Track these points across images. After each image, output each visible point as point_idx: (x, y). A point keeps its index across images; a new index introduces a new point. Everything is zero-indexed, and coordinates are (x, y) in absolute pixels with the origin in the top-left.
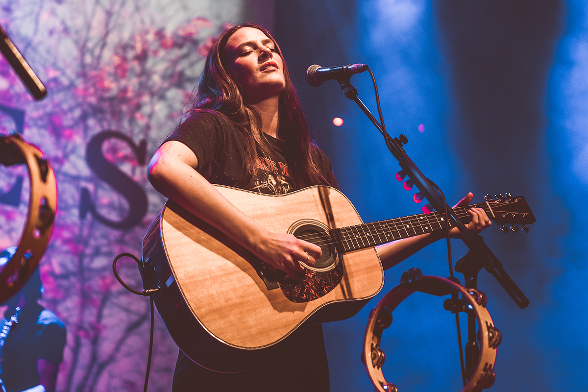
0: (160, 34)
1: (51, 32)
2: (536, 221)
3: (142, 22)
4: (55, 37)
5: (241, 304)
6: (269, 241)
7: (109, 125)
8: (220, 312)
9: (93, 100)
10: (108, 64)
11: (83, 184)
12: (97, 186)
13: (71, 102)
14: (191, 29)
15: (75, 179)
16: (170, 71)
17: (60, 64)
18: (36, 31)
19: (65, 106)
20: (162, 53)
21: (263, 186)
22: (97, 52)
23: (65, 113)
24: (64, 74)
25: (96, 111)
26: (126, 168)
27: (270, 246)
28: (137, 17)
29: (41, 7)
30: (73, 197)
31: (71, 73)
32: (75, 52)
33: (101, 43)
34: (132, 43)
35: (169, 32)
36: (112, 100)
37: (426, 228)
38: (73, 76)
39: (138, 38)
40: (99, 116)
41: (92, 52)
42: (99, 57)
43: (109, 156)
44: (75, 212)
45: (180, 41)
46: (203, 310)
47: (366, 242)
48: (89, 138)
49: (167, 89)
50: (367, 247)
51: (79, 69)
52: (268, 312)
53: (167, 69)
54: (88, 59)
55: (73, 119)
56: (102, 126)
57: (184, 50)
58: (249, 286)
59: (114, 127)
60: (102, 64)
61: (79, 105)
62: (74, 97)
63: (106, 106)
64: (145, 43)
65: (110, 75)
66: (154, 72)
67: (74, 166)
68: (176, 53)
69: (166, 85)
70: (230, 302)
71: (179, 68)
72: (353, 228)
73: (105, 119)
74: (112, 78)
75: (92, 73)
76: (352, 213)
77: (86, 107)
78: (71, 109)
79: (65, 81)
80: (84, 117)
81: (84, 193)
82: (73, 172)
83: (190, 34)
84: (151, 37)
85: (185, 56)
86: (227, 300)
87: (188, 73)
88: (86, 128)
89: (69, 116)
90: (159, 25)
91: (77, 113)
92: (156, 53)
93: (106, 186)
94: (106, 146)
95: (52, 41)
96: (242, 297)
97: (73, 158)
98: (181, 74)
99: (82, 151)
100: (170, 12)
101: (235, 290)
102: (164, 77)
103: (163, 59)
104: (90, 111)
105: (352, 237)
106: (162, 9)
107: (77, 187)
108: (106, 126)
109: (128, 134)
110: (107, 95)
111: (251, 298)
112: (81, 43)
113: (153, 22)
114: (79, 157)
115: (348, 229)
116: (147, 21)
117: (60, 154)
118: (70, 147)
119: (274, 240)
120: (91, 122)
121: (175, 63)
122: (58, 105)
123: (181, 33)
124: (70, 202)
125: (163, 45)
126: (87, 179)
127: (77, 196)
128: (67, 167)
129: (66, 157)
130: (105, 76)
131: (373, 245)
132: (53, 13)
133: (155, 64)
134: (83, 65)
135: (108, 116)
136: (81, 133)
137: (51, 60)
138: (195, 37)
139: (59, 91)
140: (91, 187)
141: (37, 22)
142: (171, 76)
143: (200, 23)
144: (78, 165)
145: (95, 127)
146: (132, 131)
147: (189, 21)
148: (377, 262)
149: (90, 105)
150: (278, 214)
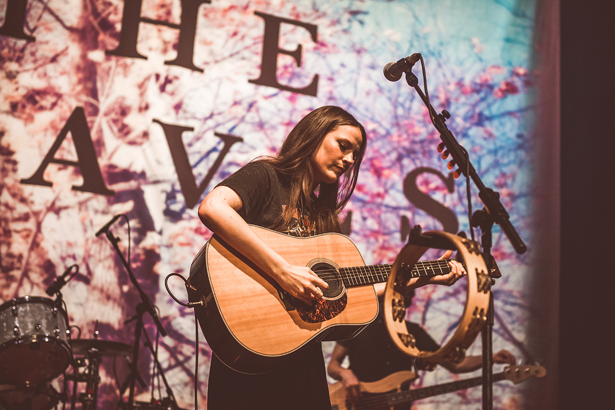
0: (460, 84)
1: (368, 94)
2: (501, 276)
3: (444, 76)
4: (371, 97)
5: (265, 320)
6: (289, 273)
7: (421, 162)
8: (247, 325)
9: (406, 144)
10: (418, 113)
11: (403, 213)
12: (414, 214)
13: (388, 148)
14: (487, 76)
15: (396, 209)
16: (470, 114)
17: (378, 118)
18: (355, 94)
19: (383, 152)
20: (463, 99)
21: (292, 231)
22: (407, 104)
23: (383, 156)
24: (381, 125)
25: (410, 152)
26: (438, 197)
27: (289, 277)
28: (440, 72)
29: (359, 74)
30: (394, 224)
31: (386, 124)
32: (389, 107)
33: (410, 97)
34: (436, 94)
35: (467, 82)
36: (422, 142)
37: (415, 274)
38: (388, 126)
39: (441, 90)
40: (413, 156)
41: (402, 105)
42: (410, 109)
43: (423, 189)
44: (398, 236)
45: (478, 87)
46: (233, 322)
47: (367, 280)
48: (404, 175)
49: (469, 128)
50: (368, 284)
51: (394, 121)
52: (285, 328)
53: (467, 112)
54: (400, 111)
55: (391, 161)
56: (415, 164)
57: (482, 95)
58: (272, 306)
59: (425, 165)
60: (412, 114)
61: (395, 149)
62: (390, 142)
63: (417, 147)
64: (447, 92)
65: (419, 122)
66: (457, 116)
67: (394, 199)
68: (476, 97)
69: (468, 125)
70: (255, 318)
71: (478, 110)
72: (358, 268)
73: (418, 158)
74: (421, 125)
75: (403, 122)
76: (358, 257)
77: (401, 150)
78: (388, 153)
79: (382, 131)
80: (400, 158)
81: (404, 220)
82: (393, 204)
83: (486, 80)
84: (452, 87)
85: (483, 100)
86: (254, 316)
87: (486, 113)
88: (402, 167)
89: (387, 158)
90: (458, 75)
91: (394, 156)
92: (457, 99)
93: (422, 212)
94: (419, 180)
95: (368, 101)
96: (265, 314)
97: (392, 192)
98: (480, 115)
99: (400, 186)
100: (467, 64)
101: (260, 308)
102: (466, 119)
103: (464, 104)
104: (404, 153)
105: (356, 275)
106: (461, 63)
107: (398, 216)
108: (419, 164)
109: (438, 169)
110: (417, 139)
111: (272, 315)
112: (393, 99)
113: (453, 75)
114: (398, 191)
115: (354, 269)
116: (448, 75)
117: (381, 190)
118: (389, 184)
119: (292, 273)
120: (406, 162)
121: (474, 106)
122: (377, 151)
123: (478, 81)
124: (393, 228)
125: (464, 93)
126: (406, 209)
127: (398, 223)
128: (388, 200)
129: (386, 191)
130: (415, 123)
131: (372, 284)
132: (369, 78)
133: (457, 108)
134: (396, 117)
135: (420, 156)
136: (398, 171)
137: (369, 115)
138: (490, 82)
139: (378, 139)
140: (409, 215)
141: (356, 87)
142: (472, 117)
143: (494, 70)
144: (397, 198)
145: (409, 165)
146: (441, 167)
147: (484, 70)
148: (375, 297)
149: (404, 148)
150: (300, 252)
